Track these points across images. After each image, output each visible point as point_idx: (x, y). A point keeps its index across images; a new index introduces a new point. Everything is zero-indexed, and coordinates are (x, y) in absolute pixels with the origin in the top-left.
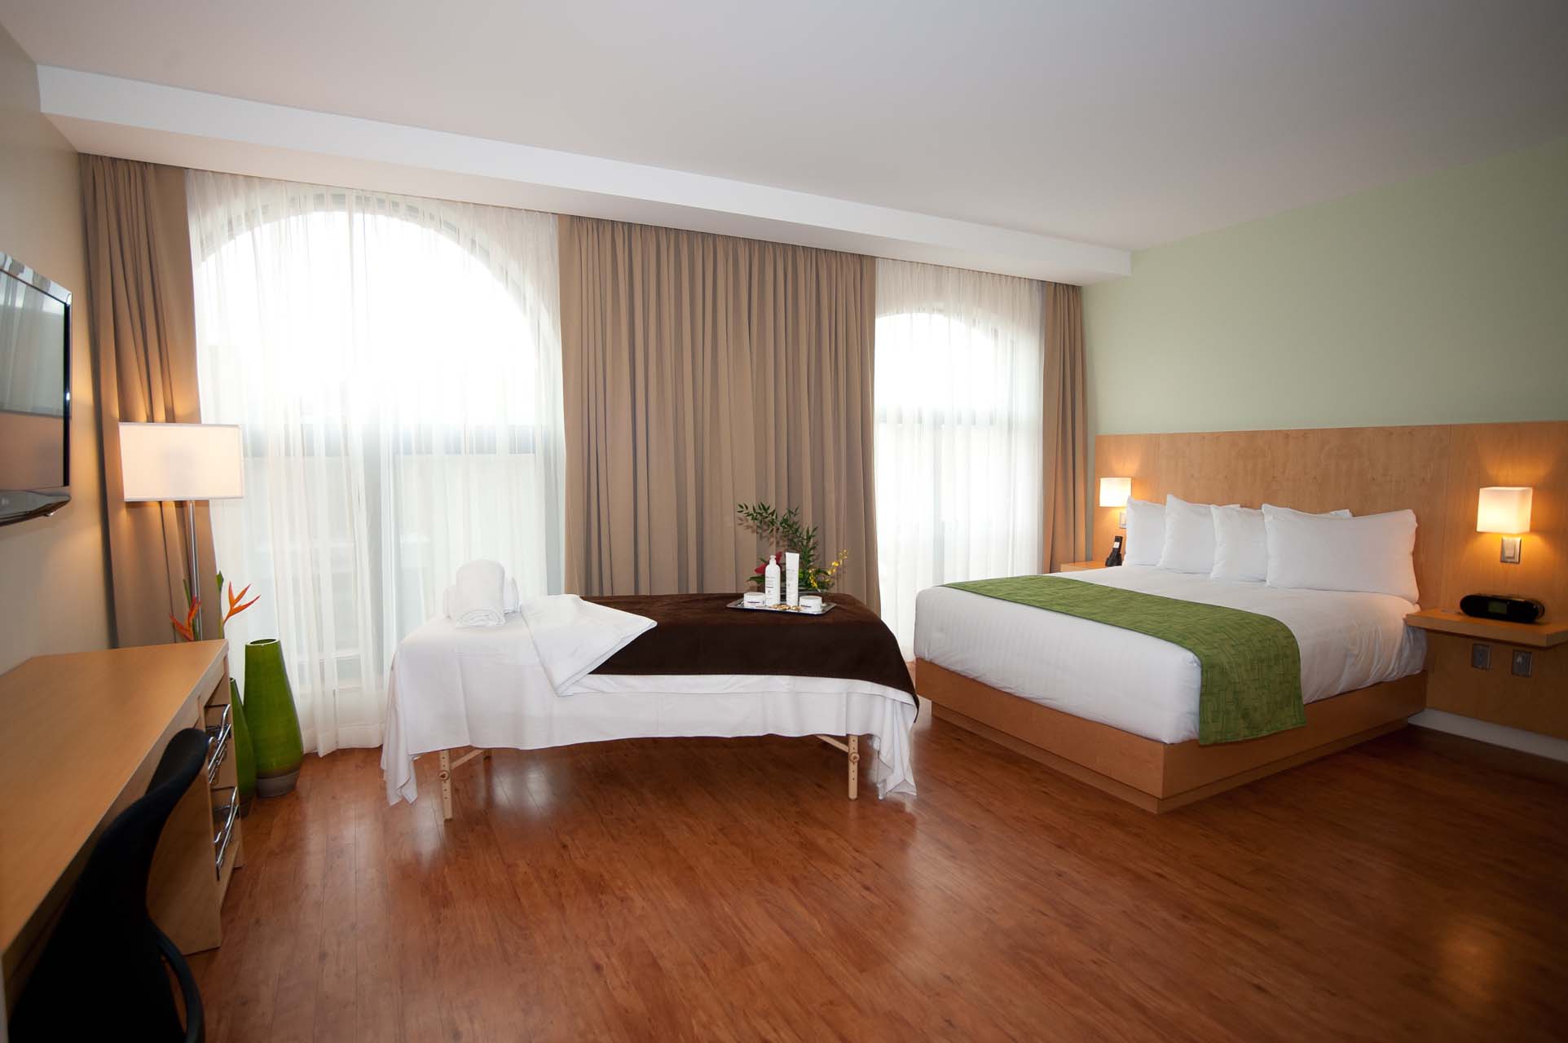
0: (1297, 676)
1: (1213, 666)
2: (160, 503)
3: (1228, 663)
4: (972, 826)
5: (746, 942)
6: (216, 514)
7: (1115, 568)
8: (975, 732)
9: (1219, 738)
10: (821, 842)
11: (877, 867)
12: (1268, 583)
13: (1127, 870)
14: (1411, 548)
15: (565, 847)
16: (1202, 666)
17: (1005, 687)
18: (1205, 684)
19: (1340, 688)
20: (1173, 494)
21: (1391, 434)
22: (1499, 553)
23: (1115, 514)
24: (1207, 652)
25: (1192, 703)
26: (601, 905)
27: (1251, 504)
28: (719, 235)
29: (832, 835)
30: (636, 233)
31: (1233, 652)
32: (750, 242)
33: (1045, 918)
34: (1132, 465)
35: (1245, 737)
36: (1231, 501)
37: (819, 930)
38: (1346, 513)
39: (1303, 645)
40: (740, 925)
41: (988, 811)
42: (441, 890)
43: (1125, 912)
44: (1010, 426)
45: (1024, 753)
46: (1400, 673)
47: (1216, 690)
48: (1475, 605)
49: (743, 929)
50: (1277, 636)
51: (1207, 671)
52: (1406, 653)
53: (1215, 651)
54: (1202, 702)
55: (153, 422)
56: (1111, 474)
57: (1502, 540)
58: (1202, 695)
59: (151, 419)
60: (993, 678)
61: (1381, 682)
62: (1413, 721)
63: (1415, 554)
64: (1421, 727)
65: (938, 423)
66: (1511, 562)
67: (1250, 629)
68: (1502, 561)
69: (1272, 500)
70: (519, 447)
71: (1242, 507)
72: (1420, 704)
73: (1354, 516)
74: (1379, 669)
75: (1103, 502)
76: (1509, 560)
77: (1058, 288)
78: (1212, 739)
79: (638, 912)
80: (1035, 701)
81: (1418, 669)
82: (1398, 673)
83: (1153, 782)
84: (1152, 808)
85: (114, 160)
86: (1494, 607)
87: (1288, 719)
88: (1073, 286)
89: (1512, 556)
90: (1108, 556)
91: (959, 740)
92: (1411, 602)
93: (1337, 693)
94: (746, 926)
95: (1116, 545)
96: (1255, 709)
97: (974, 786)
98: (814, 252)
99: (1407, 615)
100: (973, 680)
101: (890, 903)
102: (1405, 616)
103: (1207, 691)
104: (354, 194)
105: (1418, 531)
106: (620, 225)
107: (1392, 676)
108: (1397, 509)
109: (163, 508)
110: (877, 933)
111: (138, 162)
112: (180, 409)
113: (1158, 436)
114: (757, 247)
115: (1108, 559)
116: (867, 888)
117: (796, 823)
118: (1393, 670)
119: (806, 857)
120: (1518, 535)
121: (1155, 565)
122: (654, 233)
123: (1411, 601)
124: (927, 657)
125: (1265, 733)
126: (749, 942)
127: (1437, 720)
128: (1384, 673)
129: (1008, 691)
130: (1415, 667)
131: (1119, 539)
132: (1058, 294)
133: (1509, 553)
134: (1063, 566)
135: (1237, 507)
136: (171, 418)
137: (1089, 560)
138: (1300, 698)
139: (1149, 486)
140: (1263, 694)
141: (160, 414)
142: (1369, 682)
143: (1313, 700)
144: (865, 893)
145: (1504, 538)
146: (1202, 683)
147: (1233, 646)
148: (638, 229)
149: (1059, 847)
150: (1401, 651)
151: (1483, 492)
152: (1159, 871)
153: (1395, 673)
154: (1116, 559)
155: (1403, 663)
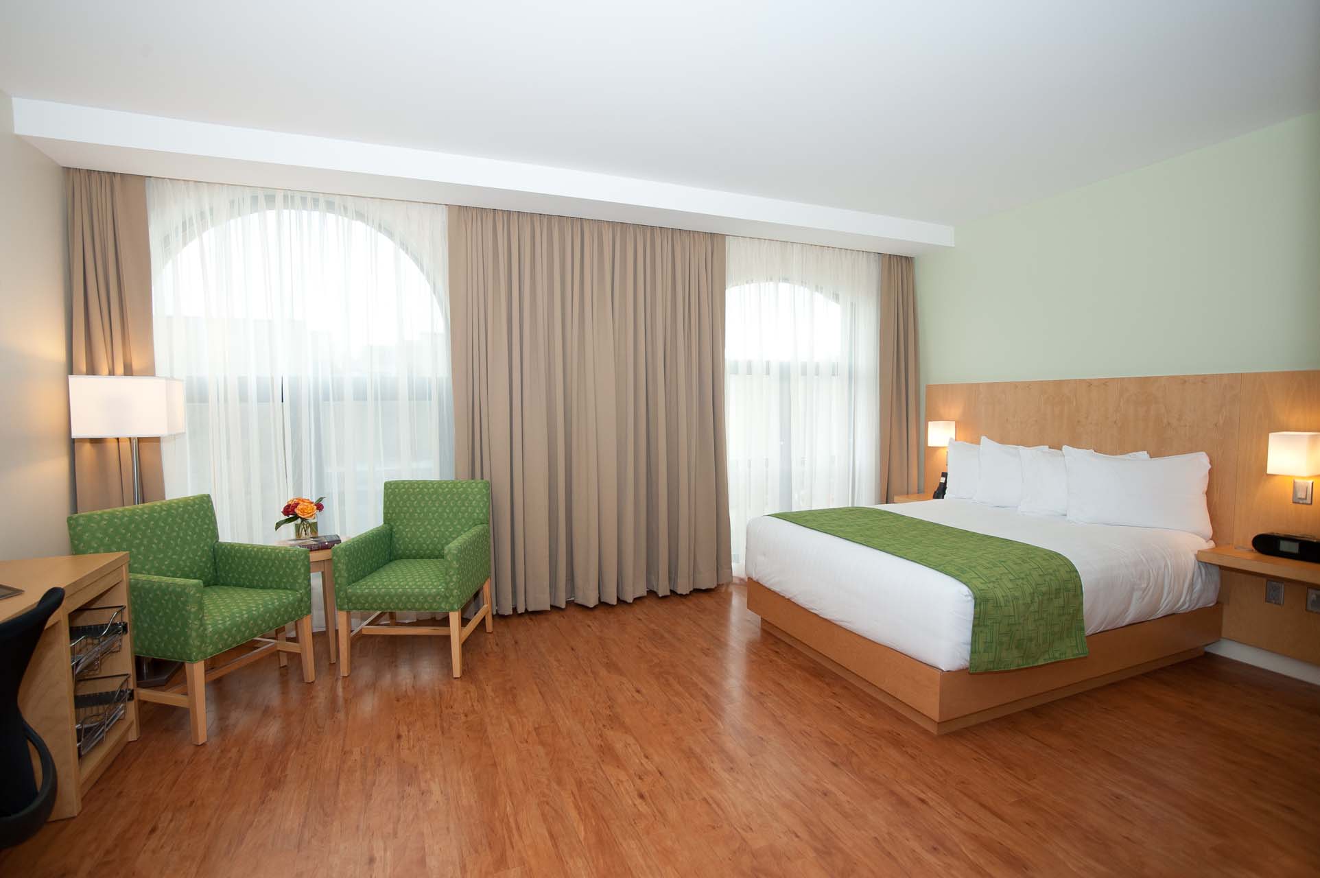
0: (1079, 609)
1: (986, 600)
2: (118, 439)
3: (1003, 596)
4: (760, 737)
5: (511, 843)
6: (165, 447)
7: (940, 500)
8: (793, 645)
9: (991, 666)
10: (619, 746)
11: (659, 775)
12: (1068, 517)
13: (893, 793)
14: (1204, 486)
15: (399, 737)
16: (975, 598)
17: (813, 609)
18: (977, 616)
19: (1128, 619)
20: (986, 436)
21: (1185, 382)
22: (1291, 495)
23: (943, 453)
24: (983, 587)
25: (966, 635)
26: (403, 796)
27: (1057, 446)
28: (585, 219)
29: (631, 740)
30: (514, 218)
31: (1010, 585)
32: (613, 224)
33: (796, 839)
34: (956, 411)
35: (1019, 666)
36: (1039, 442)
37: (582, 838)
38: (1144, 455)
39: (1087, 580)
40: (513, 825)
41: (780, 724)
42: (279, 773)
43: (876, 838)
44: (852, 376)
45: (829, 667)
46: (1191, 607)
47: (989, 622)
48: (1266, 544)
49: (515, 832)
50: (1059, 571)
51: (980, 604)
52: (1198, 587)
53: (991, 585)
54: (974, 633)
55: (114, 375)
56: (938, 418)
57: (1294, 482)
58: (974, 626)
59: (112, 373)
60: (802, 600)
61: (1174, 614)
62: (1212, 649)
63: (1209, 493)
64: (1221, 657)
65: (785, 375)
66: (1303, 504)
67: (1032, 564)
68: (1294, 502)
69: (1075, 443)
70: (418, 395)
71: (1050, 448)
72: (1217, 634)
73: (1151, 457)
74: (1168, 603)
75: (931, 443)
76: (1301, 502)
77: (892, 259)
78: (982, 668)
79: (431, 806)
80: (837, 623)
81: (1212, 602)
82: (1189, 606)
83: (931, 705)
84: (933, 730)
85: (89, 172)
86: (1285, 546)
87: (1068, 650)
88: (906, 258)
89: (1303, 497)
90: (936, 490)
91: (777, 652)
92: (1205, 539)
93: (1124, 624)
94: (518, 828)
95: (943, 480)
96: (1031, 640)
97: (777, 699)
98: (670, 232)
99: (1199, 551)
100: (789, 600)
101: (657, 813)
102: (1196, 552)
103: (980, 621)
104: (282, 194)
105: (1210, 472)
106: (500, 213)
107: (1185, 607)
108: (1191, 451)
109: (120, 443)
110: (633, 844)
111: (108, 173)
112: (136, 364)
113: (978, 385)
114: (619, 229)
115: (935, 492)
116: (641, 796)
117: (604, 726)
118: (1184, 603)
119: (599, 760)
120: (1310, 477)
121: (971, 499)
122: (529, 218)
123: (1204, 537)
124: (755, 577)
125: (1041, 662)
126: (514, 845)
127: (1233, 651)
128: (1175, 605)
129: (815, 612)
130: (1210, 599)
131: (945, 475)
132: (892, 263)
133: (1301, 495)
134: (896, 498)
135: (1046, 448)
136: (129, 371)
137: (920, 494)
138: (1082, 629)
139: (970, 429)
140: (1040, 625)
141: (120, 368)
142: (1159, 614)
143: (1101, 630)
144: (638, 801)
145: (1297, 480)
146: (975, 614)
147: (1011, 580)
148: (516, 216)
149: (834, 764)
150: (1192, 585)
151: (1273, 437)
152: (922, 796)
153: (1187, 605)
154: (940, 492)
155: (1195, 595)
